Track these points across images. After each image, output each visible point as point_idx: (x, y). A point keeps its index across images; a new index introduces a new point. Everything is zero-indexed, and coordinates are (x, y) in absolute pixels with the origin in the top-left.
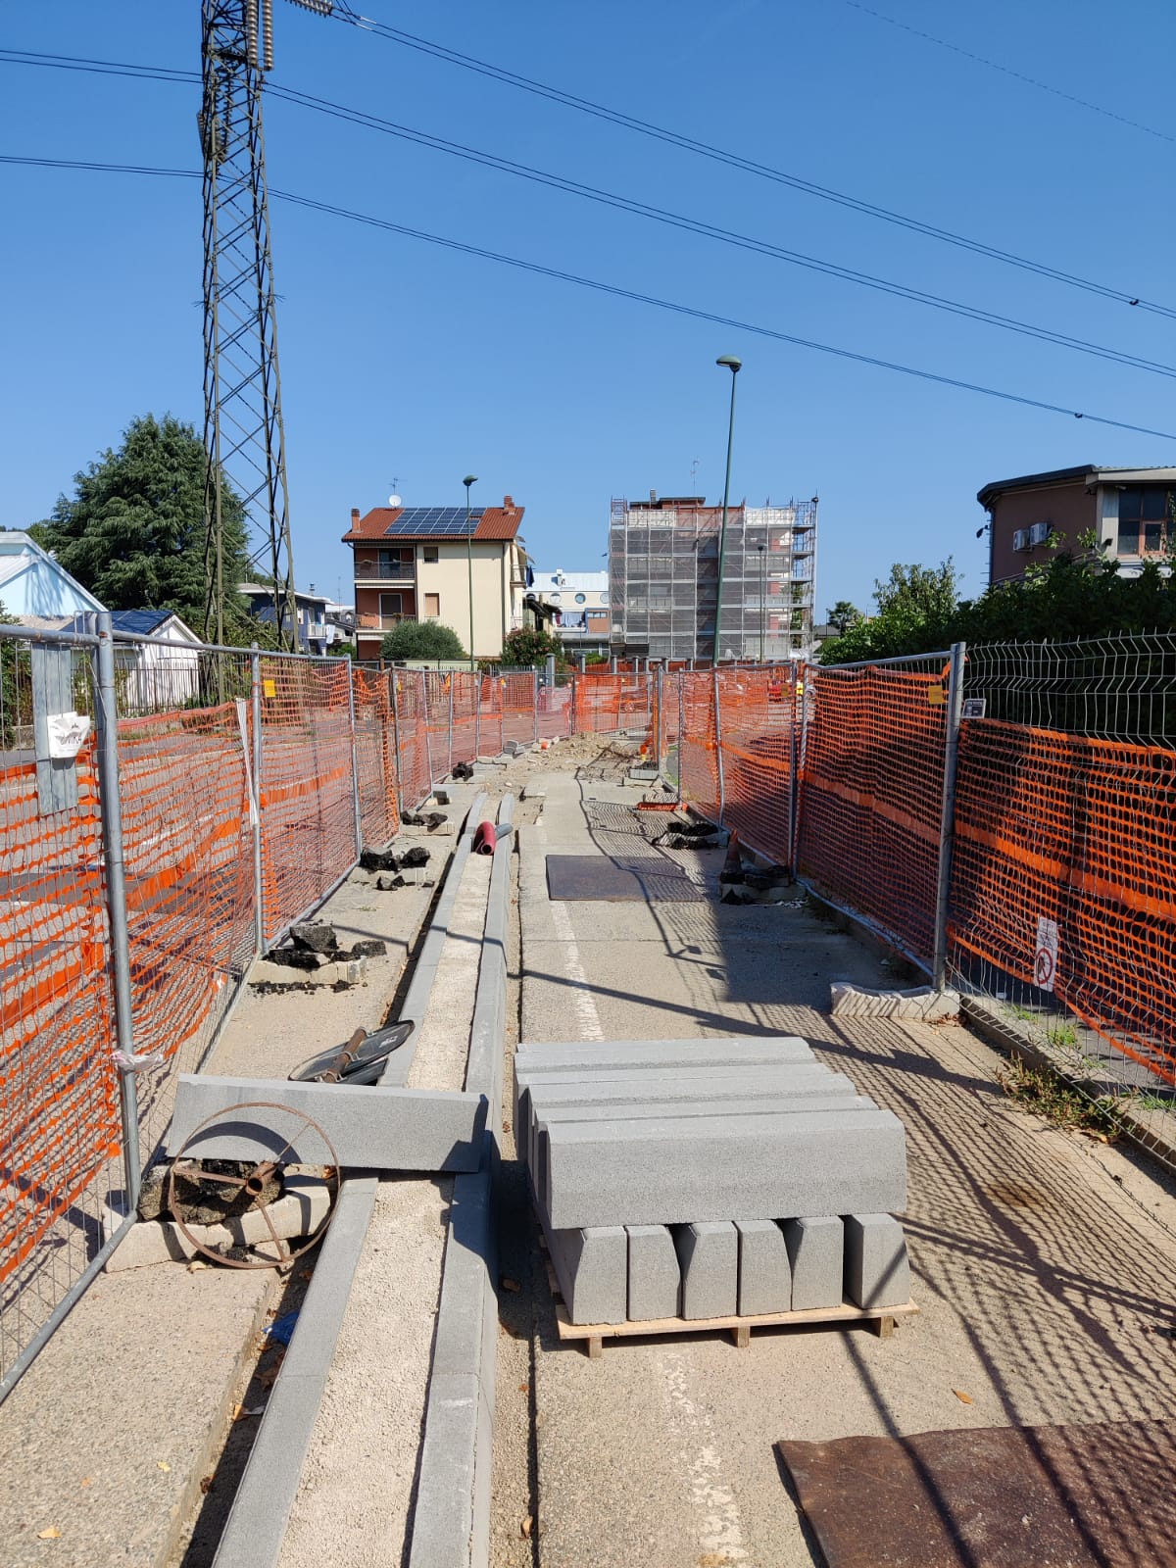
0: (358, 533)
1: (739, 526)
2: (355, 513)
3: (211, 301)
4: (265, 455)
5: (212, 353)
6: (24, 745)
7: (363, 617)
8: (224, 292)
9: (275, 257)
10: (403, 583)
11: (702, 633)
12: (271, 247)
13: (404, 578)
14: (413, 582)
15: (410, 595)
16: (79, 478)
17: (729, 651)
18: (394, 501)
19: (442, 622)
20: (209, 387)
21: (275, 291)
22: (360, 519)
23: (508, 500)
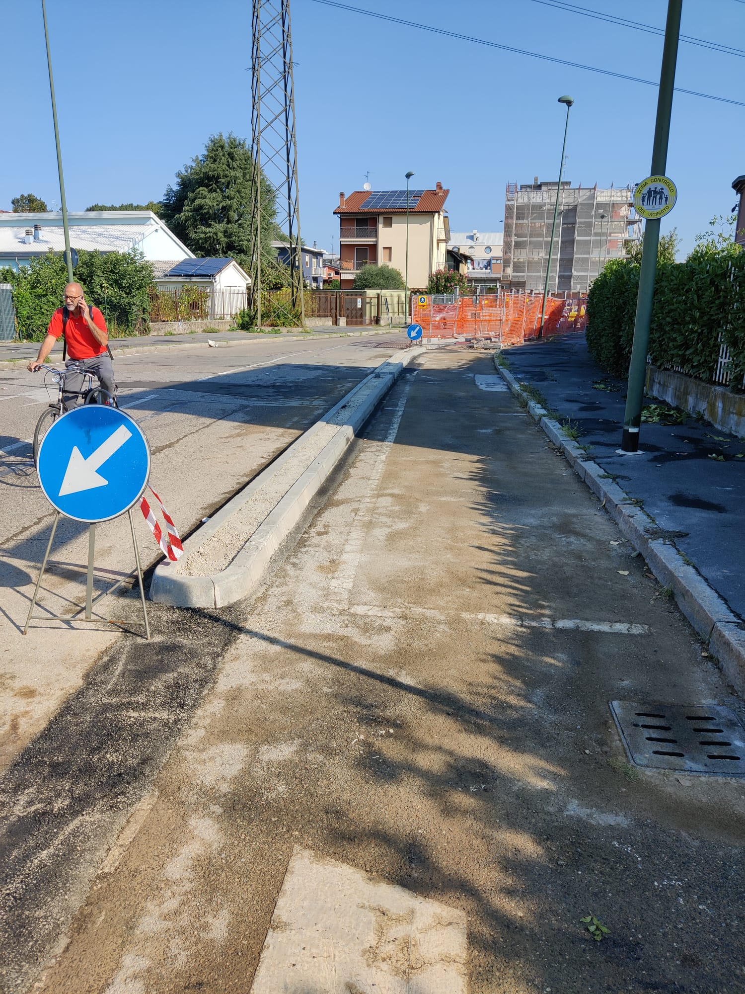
0: (344, 208)
1: (591, 202)
2: (342, 195)
3: (256, 68)
4: (286, 163)
5: (256, 101)
6: (155, 334)
7: (344, 263)
8: (264, 62)
9: (293, 39)
10: (369, 240)
11: (562, 274)
12: (291, 30)
13: (371, 237)
14: (374, 240)
15: (374, 247)
16: (178, 175)
17: (579, 286)
18: (366, 187)
19: (392, 265)
20: (255, 120)
21: (293, 60)
22: (345, 199)
23: (439, 185)
